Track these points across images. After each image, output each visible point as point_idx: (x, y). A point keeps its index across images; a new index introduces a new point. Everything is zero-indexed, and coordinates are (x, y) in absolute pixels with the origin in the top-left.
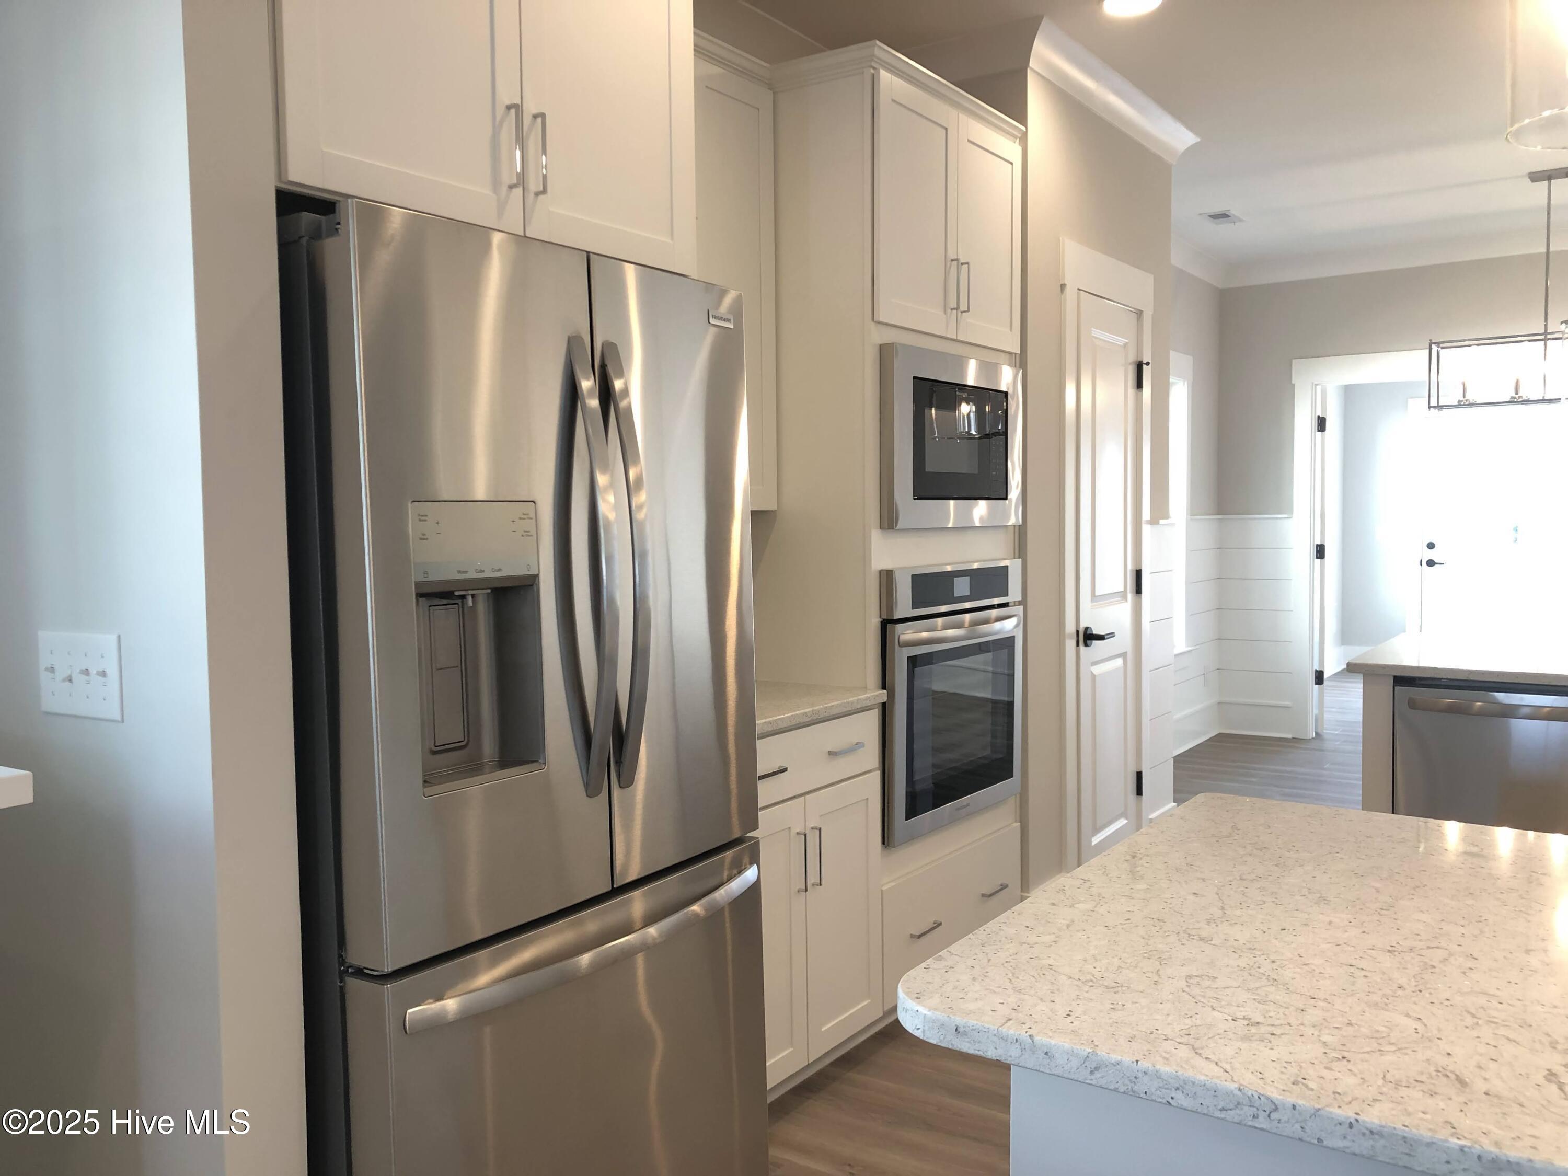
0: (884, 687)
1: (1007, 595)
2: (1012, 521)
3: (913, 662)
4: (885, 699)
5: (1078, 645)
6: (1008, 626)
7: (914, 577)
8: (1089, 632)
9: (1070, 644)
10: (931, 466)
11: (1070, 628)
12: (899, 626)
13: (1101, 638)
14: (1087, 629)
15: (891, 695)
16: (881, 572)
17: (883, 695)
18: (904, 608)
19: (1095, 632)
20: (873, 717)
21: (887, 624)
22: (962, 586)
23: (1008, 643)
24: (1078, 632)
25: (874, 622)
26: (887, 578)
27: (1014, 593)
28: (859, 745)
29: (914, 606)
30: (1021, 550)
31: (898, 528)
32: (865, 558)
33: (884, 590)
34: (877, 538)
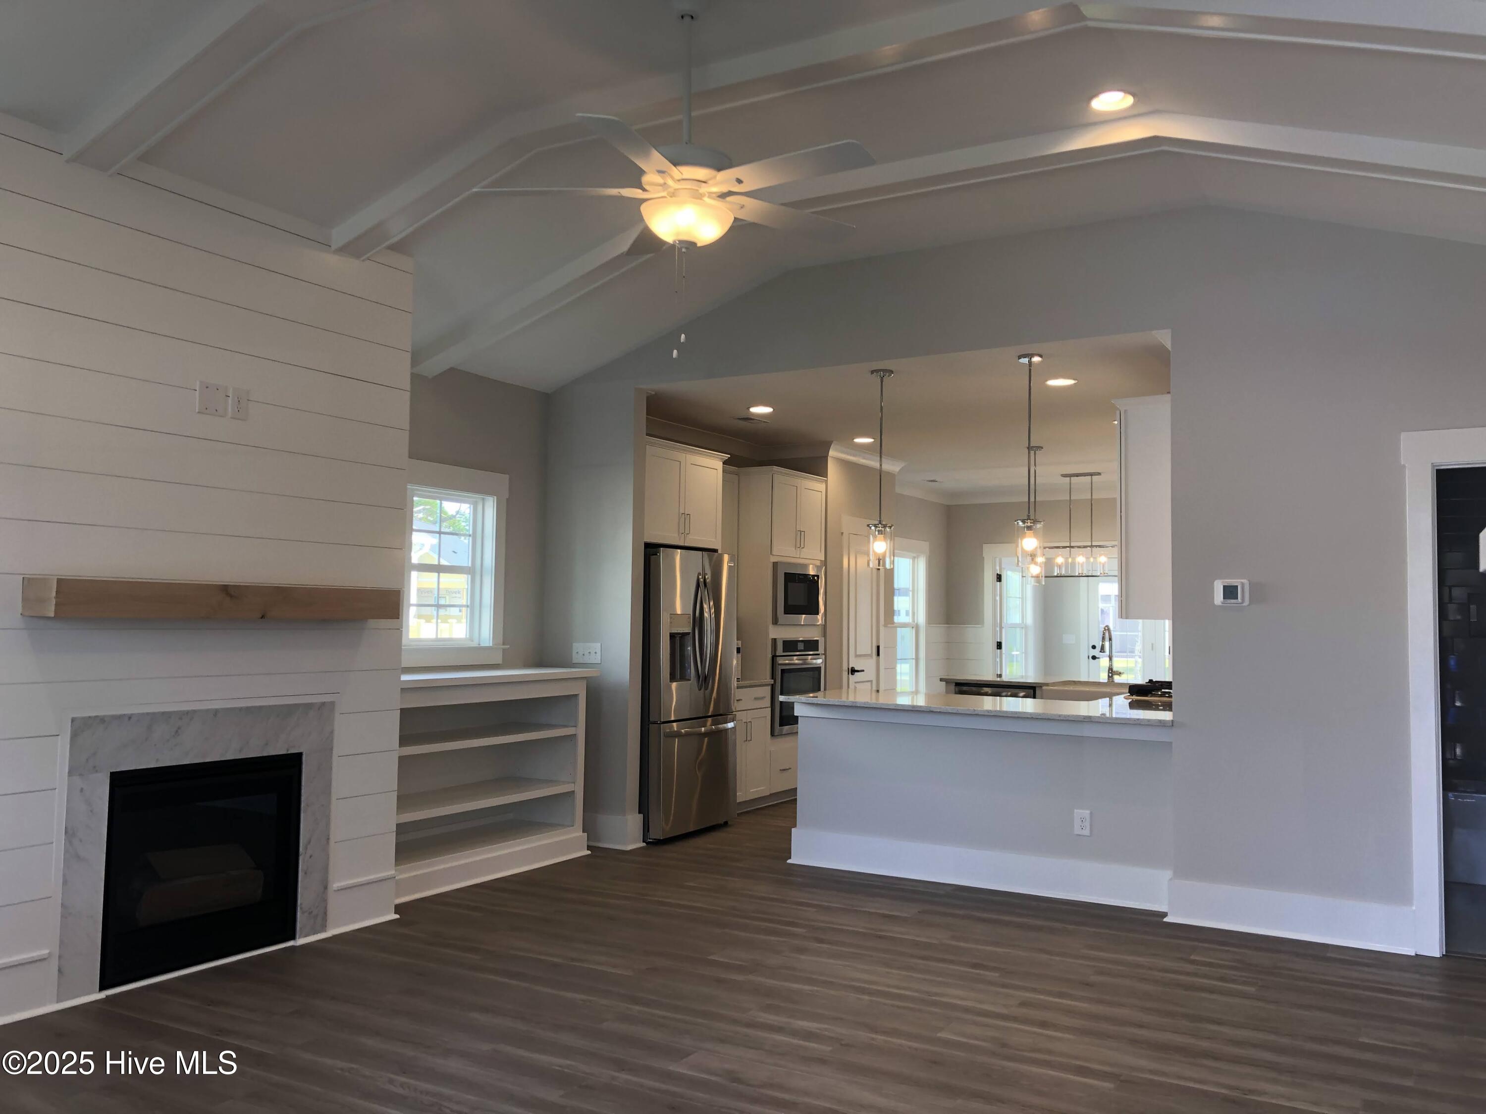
0: (772, 679)
1: (818, 650)
2: (820, 622)
3: (783, 671)
4: (773, 683)
5: (848, 674)
6: (819, 661)
7: (784, 641)
8: (853, 669)
9: (845, 674)
10: (790, 603)
11: (845, 667)
12: (778, 658)
13: (858, 671)
14: (852, 668)
15: (775, 682)
16: (772, 639)
17: (772, 682)
18: (780, 651)
19: (856, 669)
20: (769, 688)
21: (774, 657)
22: (801, 646)
23: (818, 669)
24: (848, 669)
25: (770, 656)
26: (774, 641)
27: (821, 650)
28: (764, 697)
29: (783, 652)
30: (824, 635)
31: (779, 624)
32: (767, 634)
33: (773, 645)
34: (771, 628)
